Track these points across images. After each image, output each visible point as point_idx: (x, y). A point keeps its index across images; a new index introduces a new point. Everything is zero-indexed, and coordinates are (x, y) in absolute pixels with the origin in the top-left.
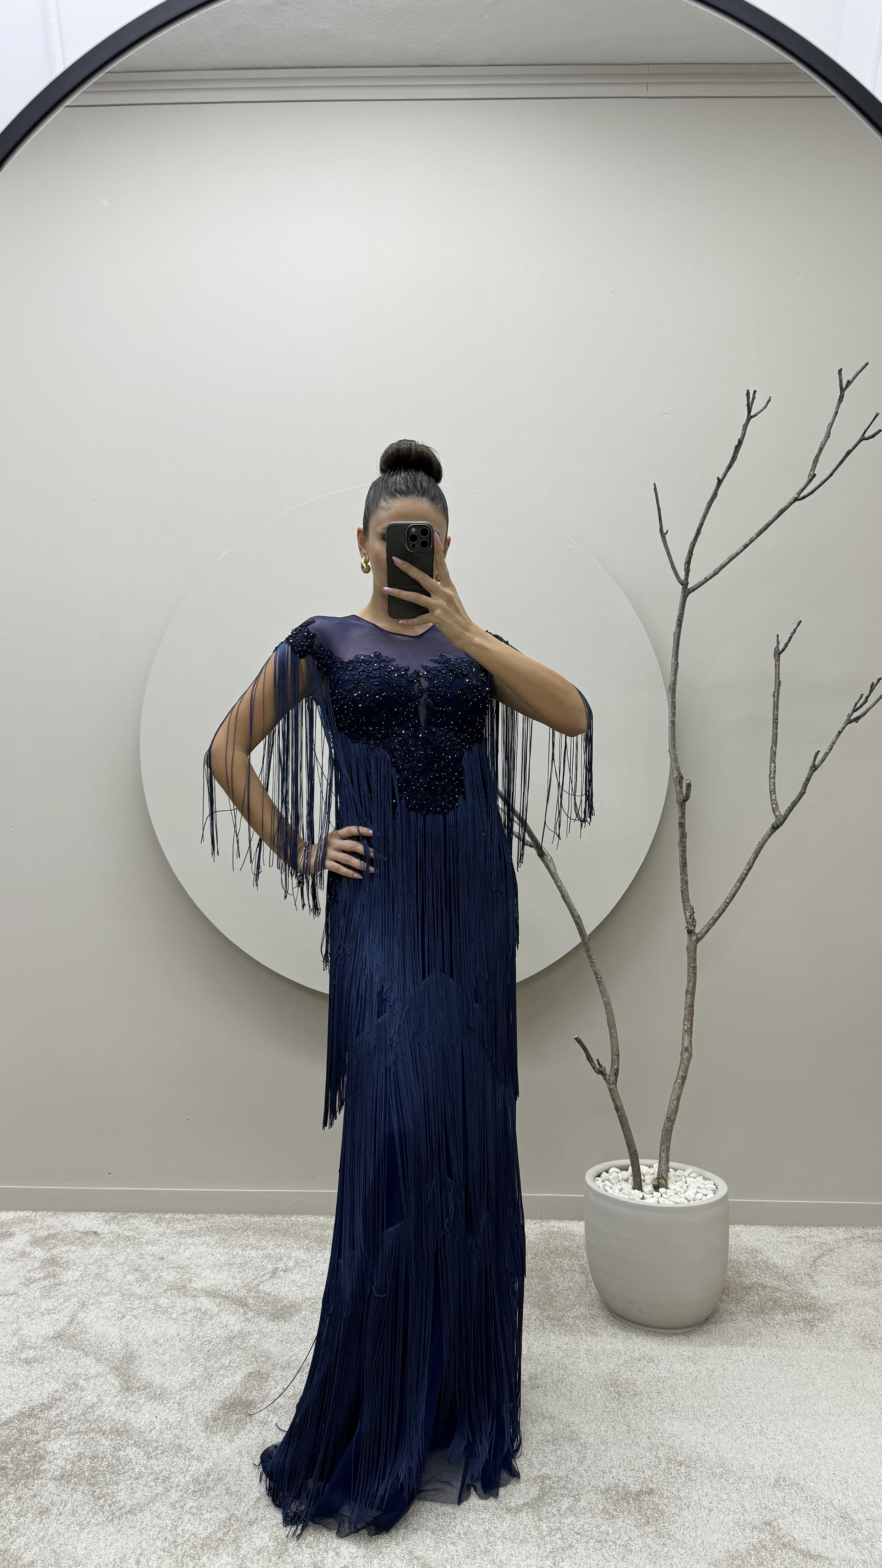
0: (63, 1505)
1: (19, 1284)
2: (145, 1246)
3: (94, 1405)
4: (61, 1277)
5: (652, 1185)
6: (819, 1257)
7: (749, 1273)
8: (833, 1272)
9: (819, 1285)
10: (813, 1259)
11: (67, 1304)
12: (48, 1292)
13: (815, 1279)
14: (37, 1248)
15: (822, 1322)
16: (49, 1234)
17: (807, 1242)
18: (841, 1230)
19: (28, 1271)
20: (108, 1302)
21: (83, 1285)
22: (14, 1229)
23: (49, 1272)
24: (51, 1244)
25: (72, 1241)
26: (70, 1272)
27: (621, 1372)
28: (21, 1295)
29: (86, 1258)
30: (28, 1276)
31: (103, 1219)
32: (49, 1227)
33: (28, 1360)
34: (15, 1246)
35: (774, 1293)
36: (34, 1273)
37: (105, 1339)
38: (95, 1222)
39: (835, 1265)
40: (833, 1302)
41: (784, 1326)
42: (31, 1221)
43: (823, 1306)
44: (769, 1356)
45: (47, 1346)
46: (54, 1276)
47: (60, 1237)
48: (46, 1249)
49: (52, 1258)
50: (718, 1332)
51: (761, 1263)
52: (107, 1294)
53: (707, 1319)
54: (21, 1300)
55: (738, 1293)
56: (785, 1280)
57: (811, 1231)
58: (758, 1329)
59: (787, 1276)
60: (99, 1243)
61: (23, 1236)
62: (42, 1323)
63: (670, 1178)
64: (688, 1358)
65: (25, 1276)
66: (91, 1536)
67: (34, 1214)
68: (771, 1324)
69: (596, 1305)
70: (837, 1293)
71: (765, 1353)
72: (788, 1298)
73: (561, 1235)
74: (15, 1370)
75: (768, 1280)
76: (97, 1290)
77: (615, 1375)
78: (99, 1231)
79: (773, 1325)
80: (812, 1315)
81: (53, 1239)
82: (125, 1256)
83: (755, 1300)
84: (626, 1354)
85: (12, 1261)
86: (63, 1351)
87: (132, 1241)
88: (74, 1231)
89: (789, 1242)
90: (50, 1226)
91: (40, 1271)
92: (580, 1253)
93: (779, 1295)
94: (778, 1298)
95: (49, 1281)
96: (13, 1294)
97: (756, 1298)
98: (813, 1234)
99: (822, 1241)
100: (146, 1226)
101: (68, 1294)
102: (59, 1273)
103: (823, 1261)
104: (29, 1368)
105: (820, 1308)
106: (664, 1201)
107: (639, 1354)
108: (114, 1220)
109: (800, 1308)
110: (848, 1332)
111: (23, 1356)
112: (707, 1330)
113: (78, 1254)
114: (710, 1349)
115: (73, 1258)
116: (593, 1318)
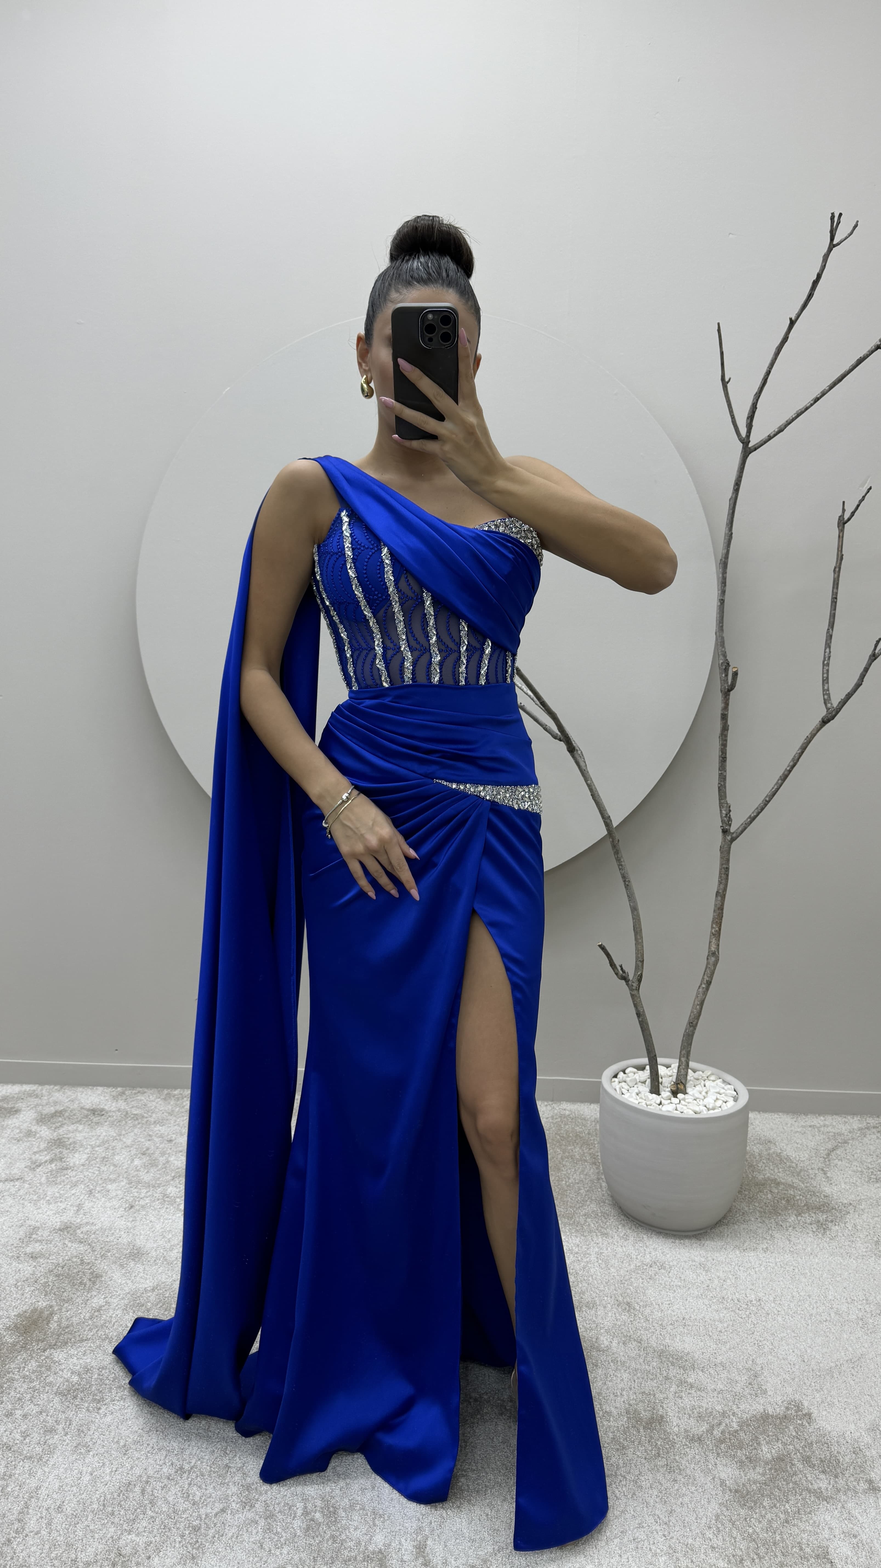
0: (67, 1424)
1: (25, 1167)
2: (152, 1126)
3: (101, 1307)
4: (68, 1160)
5: (669, 1089)
6: (834, 1150)
7: (762, 1167)
8: (847, 1167)
9: (832, 1182)
10: (826, 1152)
11: (73, 1192)
12: (55, 1177)
13: (828, 1175)
14: (44, 1127)
15: (835, 1225)
16: (56, 1112)
17: (821, 1132)
18: (855, 1119)
19: (35, 1153)
20: (116, 1190)
21: (90, 1170)
22: (20, 1104)
23: (56, 1155)
24: (58, 1123)
25: (79, 1119)
26: (77, 1155)
27: (633, 1280)
28: (27, 1181)
29: (93, 1139)
30: (34, 1158)
31: (111, 1095)
32: (55, 1103)
33: (34, 1255)
34: (21, 1124)
35: (787, 1190)
36: (40, 1155)
37: (113, 1231)
38: (102, 1098)
39: (848, 1159)
40: (846, 1202)
41: (797, 1229)
42: (37, 1096)
43: (837, 1206)
44: (782, 1263)
45: (54, 1239)
46: (61, 1159)
47: (67, 1114)
48: (53, 1128)
49: (59, 1139)
50: (730, 1236)
51: (774, 1156)
52: (114, 1181)
53: (720, 1221)
54: (27, 1186)
55: (750, 1190)
56: (799, 1174)
57: (825, 1120)
58: (770, 1232)
59: (801, 1171)
60: (106, 1122)
61: (29, 1112)
62: (48, 1213)
63: (689, 1082)
64: (700, 1264)
65: (31, 1158)
66: (96, 1459)
67: (40, 1088)
68: (784, 1227)
69: (607, 1201)
70: (851, 1191)
71: (777, 1259)
72: (801, 1197)
73: (572, 1119)
74: (20, 1266)
75: (781, 1176)
76: (105, 1176)
77: (626, 1283)
78: (106, 1107)
79: (786, 1227)
80: (825, 1216)
81: (60, 1116)
82: (132, 1137)
83: (767, 1199)
84: (637, 1258)
85: (18, 1141)
86: (69, 1245)
87: (140, 1120)
88: (82, 1108)
89: (802, 1132)
90: (57, 1102)
91: (46, 1152)
92: (591, 1140)
93: (792, 1193)
94: (792, 1197)
95: (56, 1165)
96: (18, 1179)
97: (769, 1196)
98: (827, 1123)
99: (836, 1131)
100: (154, 1103)
101: (74, 1179)
102: (66, 1155)
103: (837, 1154)
104: (35, 1264)
105: (833, 1209)
106: (682, 1108)
107: (650, 1259)
108: (121, 1096)
109: (813, 1209)
110: (861, 1236)
111: (29, 1250)
112: (719, 1232)
113: (85, 1134)
114: (722, 1254)
115: (80, 1139)
116: (604, 1216)
